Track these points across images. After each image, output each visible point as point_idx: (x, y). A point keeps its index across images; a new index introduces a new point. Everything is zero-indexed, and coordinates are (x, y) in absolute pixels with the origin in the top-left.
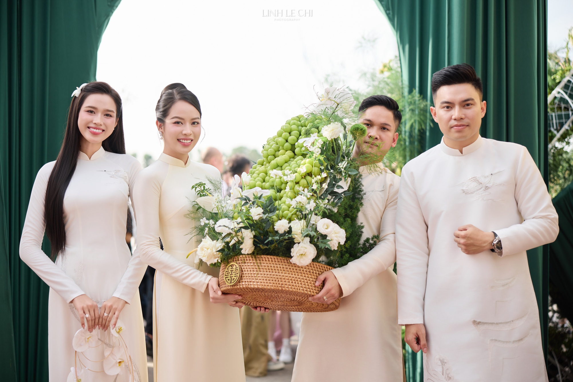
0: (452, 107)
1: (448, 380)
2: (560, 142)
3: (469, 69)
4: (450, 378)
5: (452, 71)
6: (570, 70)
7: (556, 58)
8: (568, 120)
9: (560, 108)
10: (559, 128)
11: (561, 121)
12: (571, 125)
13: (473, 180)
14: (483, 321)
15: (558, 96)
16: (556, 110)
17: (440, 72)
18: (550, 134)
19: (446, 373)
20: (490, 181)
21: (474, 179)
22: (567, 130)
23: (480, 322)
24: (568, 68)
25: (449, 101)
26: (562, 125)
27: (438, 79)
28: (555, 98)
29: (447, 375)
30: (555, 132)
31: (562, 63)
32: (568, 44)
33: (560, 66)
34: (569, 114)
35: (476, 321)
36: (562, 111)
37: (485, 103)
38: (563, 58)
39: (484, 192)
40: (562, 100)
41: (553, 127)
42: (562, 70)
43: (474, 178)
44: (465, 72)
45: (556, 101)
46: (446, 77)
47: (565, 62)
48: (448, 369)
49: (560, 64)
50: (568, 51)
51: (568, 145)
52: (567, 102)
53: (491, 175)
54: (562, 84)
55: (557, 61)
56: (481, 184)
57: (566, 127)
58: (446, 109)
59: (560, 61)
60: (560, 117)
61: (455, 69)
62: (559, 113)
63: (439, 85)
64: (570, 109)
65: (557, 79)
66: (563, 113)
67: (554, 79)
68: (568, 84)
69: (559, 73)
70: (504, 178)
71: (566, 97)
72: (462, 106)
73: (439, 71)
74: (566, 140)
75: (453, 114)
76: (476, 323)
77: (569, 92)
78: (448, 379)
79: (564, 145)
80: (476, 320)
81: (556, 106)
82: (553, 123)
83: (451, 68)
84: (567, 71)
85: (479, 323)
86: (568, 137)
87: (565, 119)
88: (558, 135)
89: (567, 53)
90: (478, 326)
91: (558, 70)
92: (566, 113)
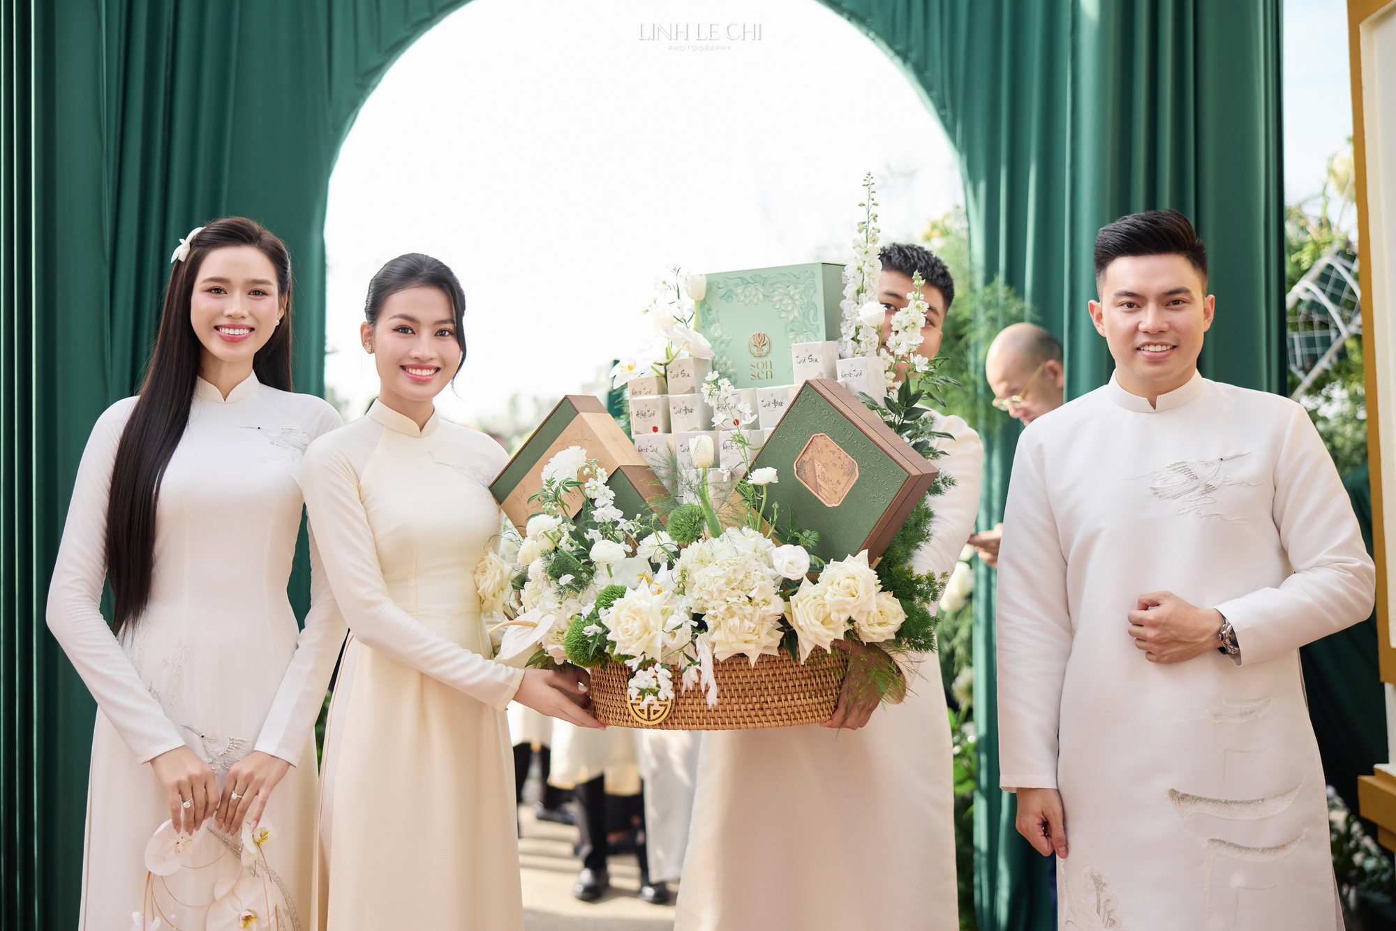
0: (1140, 304)
1: (1108, 926)
2: (1311, 396)
3: (1182, 225)
4: (1114, 921)
5: (1143, 226)
6: (1330, 243)
7: (1301, 217)
8: (1327, 349)
9: (1309, 324)
10: (1308, 365)
11: (1313, 351)
12: (1335, 360)
13: (1179, 468)
14: (1194, 794)
15: (1306, 297)
16: (1301, 327)
17: (1117, 227)
18: (1289, 379)
19: (1105, 910)
20: (1216, 474)
21: (1181, 465)
22: (1326, 371)
23: (1187, 795)
24: (1326, 238)
25: (1135, 291)
26: (1314, 359)
27: (1111, 242)
28: (1300, 301)
29: (1107, 915)
30: (1300, 375)
31: (1313, 227)
32: (1325, 187)
33: (1308, 233)
34: (1329, 338)
35: (1178, 792)
36: (1313, 330)
37: (1213, 298)
38: (1316, 217)
39: (1202, 496)
40: (1315, 306)
41: (1295, 362)
42: (1315, 243)
43: (1180, 463)
44: (1173, 229)
45: (1303, 309)
46: (1131, 238)
47: (1321, 225)
48: (1108, 900)
49: (1310, 229)
50: (1327, 203)
51: (1327, 404)
52: (1325, 311)
53: (1220, 462)
54: (1315, 272)
55: (1302, 223)
56: (1197, 478)
57: (1323, 364)
58: (1125, 308)
59: (1307, 224)
60: (1310, 342)
61: (1149, 222)
62: (1309, 333)
63: (1112, 255)
64: (1332, 325)
65: (1303, 262)
66: (1317, 333)
67: (1298, 263)
68: (1328, 273)
69: (1309, 249)
70: (1252, 467)
71: (1324, 300)
72: (1163, 305)
73: (1114, 224)
74: (1324, 391)
75: (1142, 319)
76: (1178, 796)
77: (1329, 288)
78: (1108, 924)
79: (1319, 403)
80: (1177, 790)
81: (1301, 319)
82: (1295, 356)
83: (1142, 220)
84: (1325, 244)
85: (1184, 797)
86: (1328, 386)
87: (1323, 346)
88: (1307, 381)
89: (1325, 207)
90: (1182, 803)
91: (1306, 243)
92: (1324, 333)
